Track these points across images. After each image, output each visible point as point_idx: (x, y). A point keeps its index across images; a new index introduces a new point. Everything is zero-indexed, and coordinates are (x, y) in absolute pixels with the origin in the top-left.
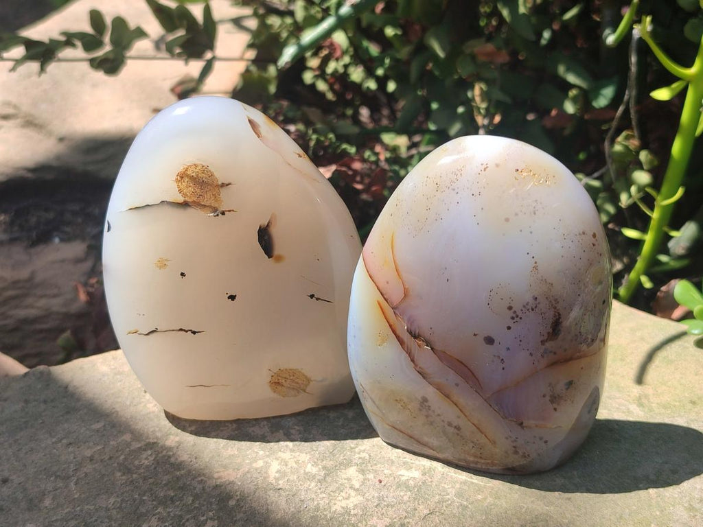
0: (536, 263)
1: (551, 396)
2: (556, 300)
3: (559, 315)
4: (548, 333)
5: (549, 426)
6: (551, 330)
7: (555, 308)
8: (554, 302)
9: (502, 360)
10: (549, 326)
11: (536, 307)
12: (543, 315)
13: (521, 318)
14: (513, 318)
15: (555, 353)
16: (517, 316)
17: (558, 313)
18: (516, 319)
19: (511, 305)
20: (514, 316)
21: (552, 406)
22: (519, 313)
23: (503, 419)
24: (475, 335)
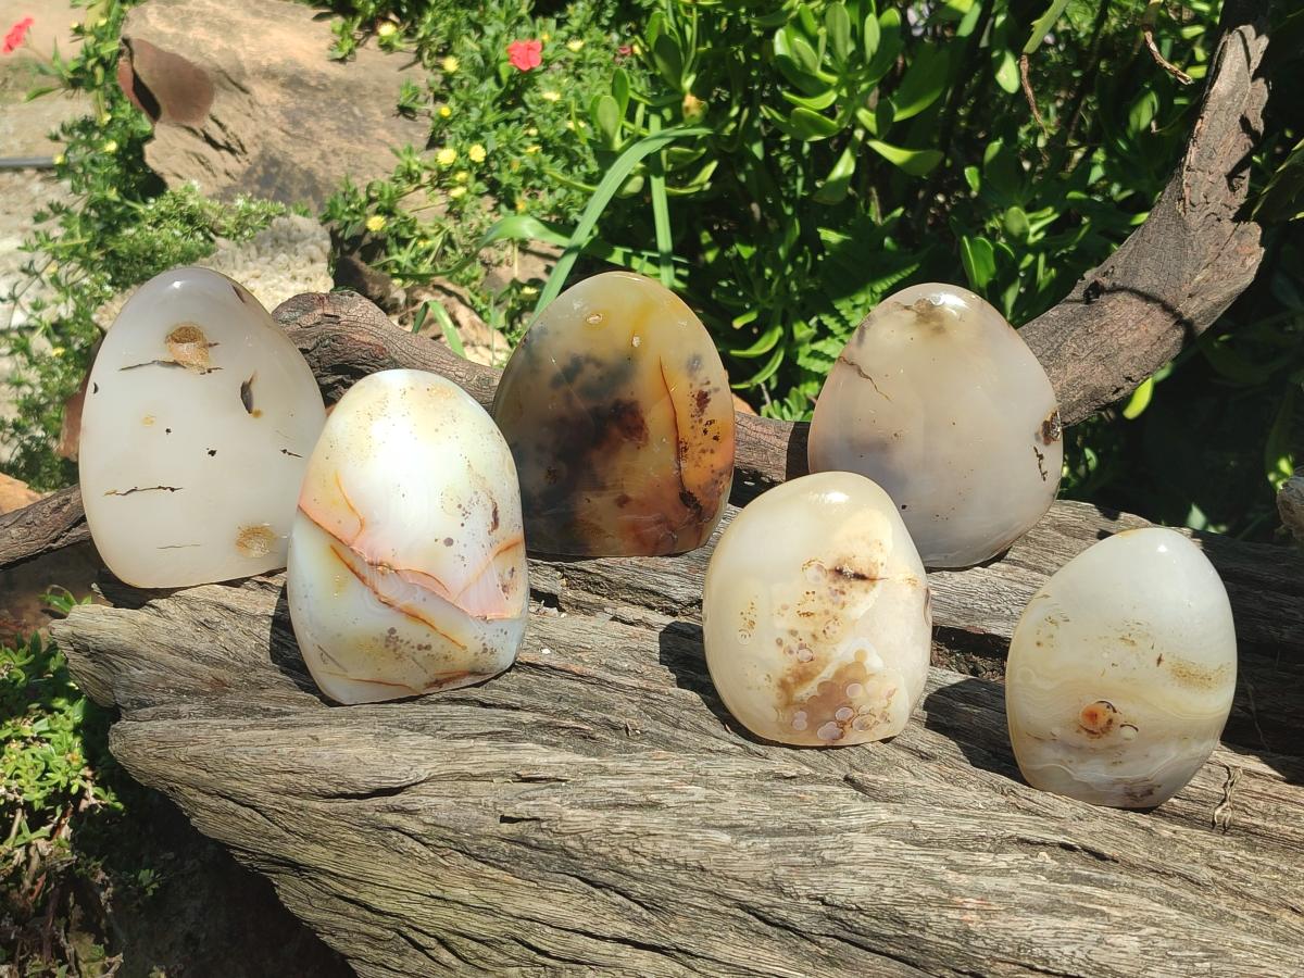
0: (469, 461)
1: (503, 584)
2: (490, 491)
3: (496, 504)
4: (492, 523)
5: (506, 616)
6: (493, 520)
7: (492, 499)
8: (489, 494)
9: (463, 557)
10: (492, 517)
11: (478, 500)
12: (484, 507)
13: (470, 514)
14: (464, 515)
15: (498, 542)
16: (466, 513)
17: (494, 503)
18: (467, 515)
20: (464, 512)
21: (504, 595)
22: (467, 509)
23: (471, 617)
24: (436, 540)
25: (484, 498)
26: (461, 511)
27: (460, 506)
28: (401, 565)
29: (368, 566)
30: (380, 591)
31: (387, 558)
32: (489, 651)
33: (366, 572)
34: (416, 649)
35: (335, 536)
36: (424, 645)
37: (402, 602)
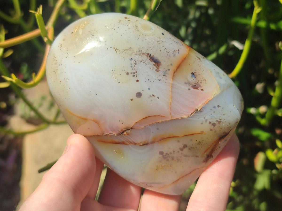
0: (114, 48)
1: (192, 87)
2: (139, 51)
3: (148, 54)
4: (154, 65)
5: (210, 99)
6: (154, 63)
7: (143, 54)
8: (140, 53)
9: (153, 95)
10: (151, 62)
11: (136, 62)
12: (142, 61)
13: (136, 72)
14: (134, 76)
15: (169, 70)
16: (134, 73)
17: (147, 54)
18: (135, 74)
19: (126, 72)
20: (133, 74)
21: (199, 91)
22: (133, 71)
23: (189, 117)
24: (132, 100)
25: (137, 57)
26: (131, 75)
27: (128, 74)
28: (131, 123)
29: (118, 136)
30: (136, 142)
31: (122, 126)
32: (216, 123)
33: (121, 139)
34: (181, 152)
35: (94, 136)
36: (182, 147)
37: (150, 138)
